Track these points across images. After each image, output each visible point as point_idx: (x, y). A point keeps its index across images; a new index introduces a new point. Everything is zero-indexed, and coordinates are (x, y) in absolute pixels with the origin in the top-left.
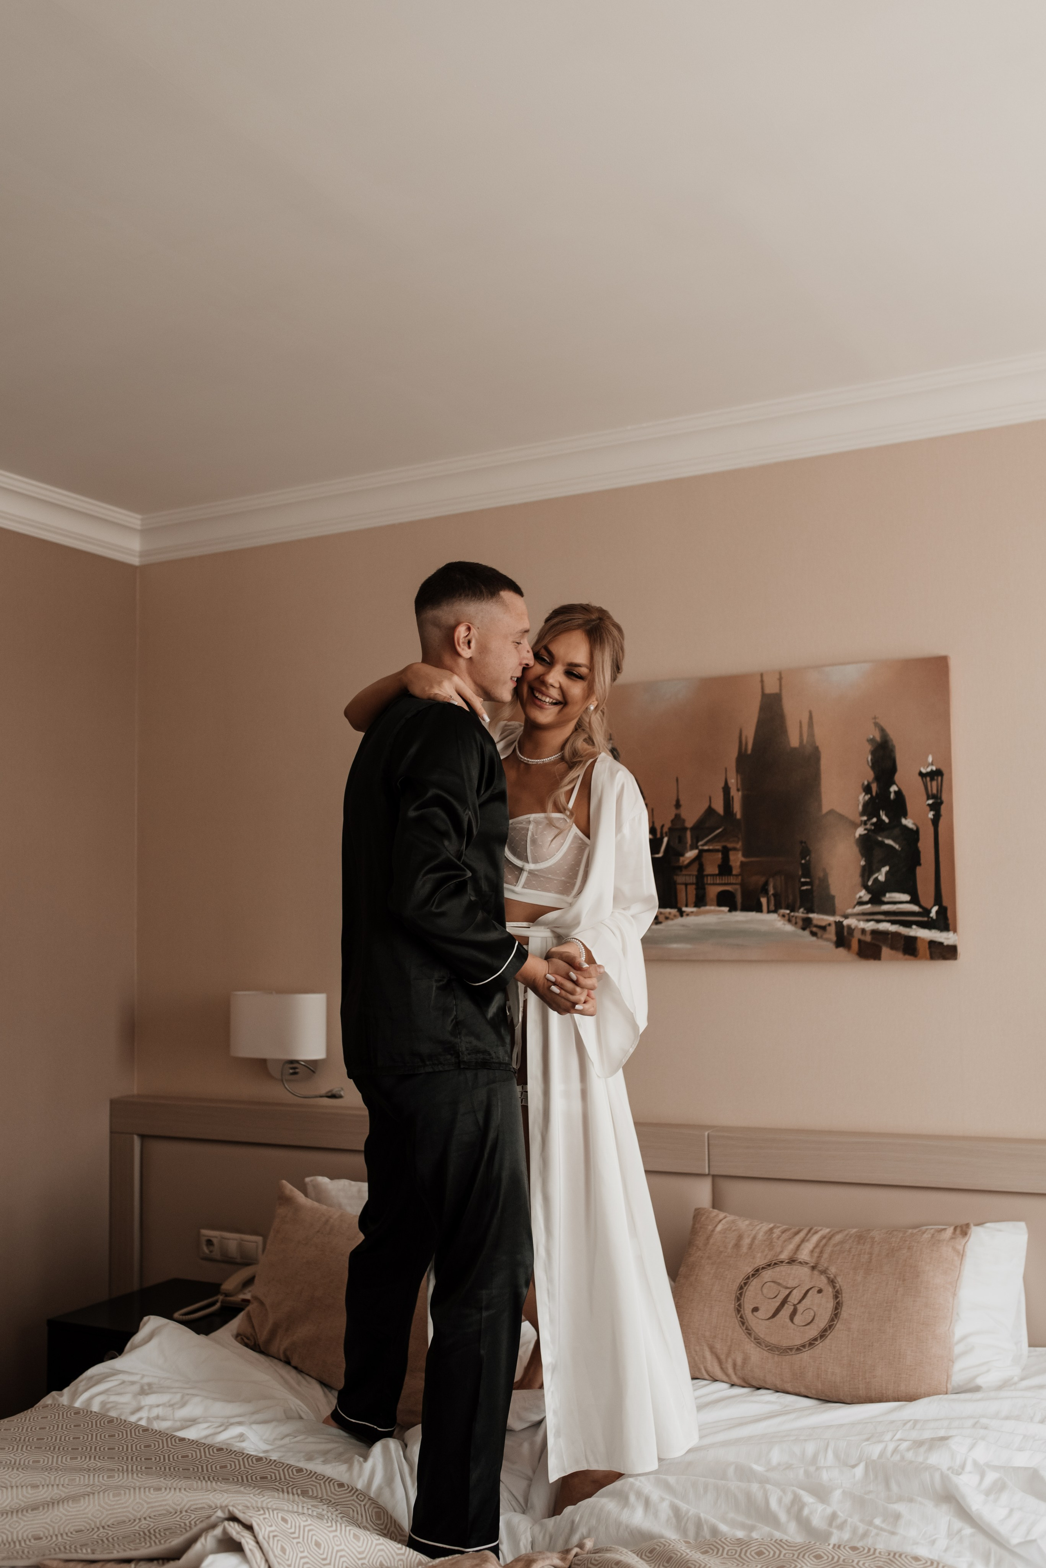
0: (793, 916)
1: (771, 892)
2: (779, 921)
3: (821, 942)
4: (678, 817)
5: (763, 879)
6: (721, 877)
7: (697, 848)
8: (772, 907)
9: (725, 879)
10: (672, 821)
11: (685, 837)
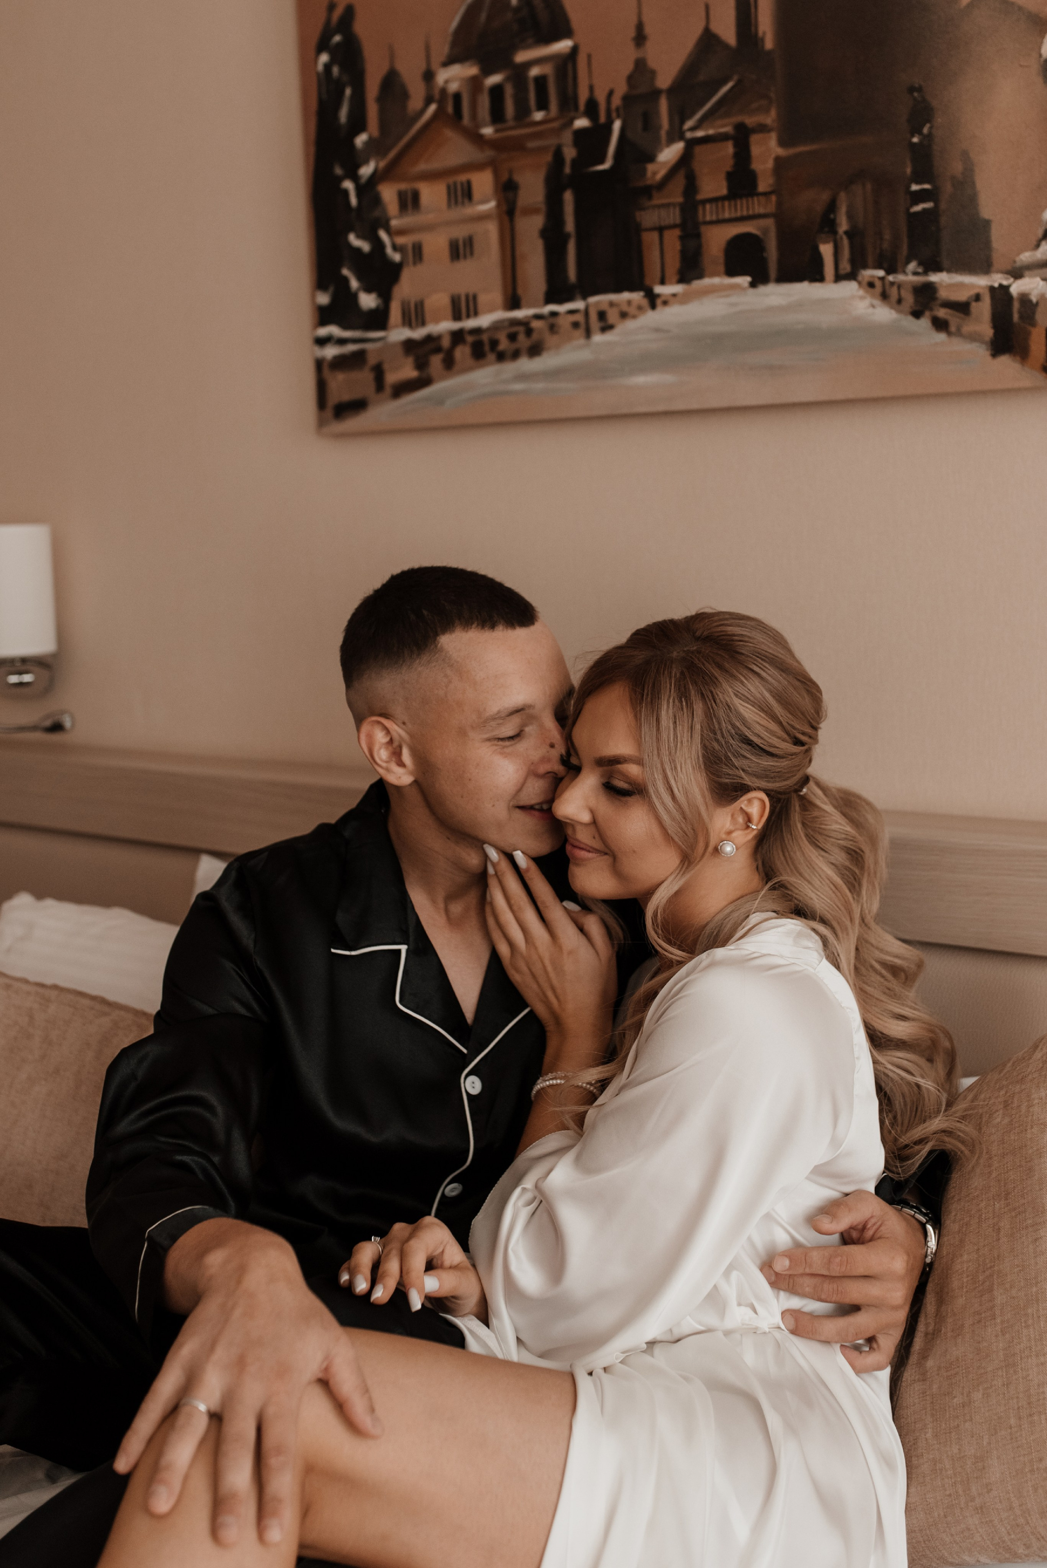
0: (892, 284)
1: (843, 225)
2: (862, 298)
3: (959, 346)
4: (640, 65)
5: (825, 196)
6: (733, 203)
7: (681, 137)
8: (846, 267)
9: (742, 207)
10: (630, 79)
11: (657, 113)
